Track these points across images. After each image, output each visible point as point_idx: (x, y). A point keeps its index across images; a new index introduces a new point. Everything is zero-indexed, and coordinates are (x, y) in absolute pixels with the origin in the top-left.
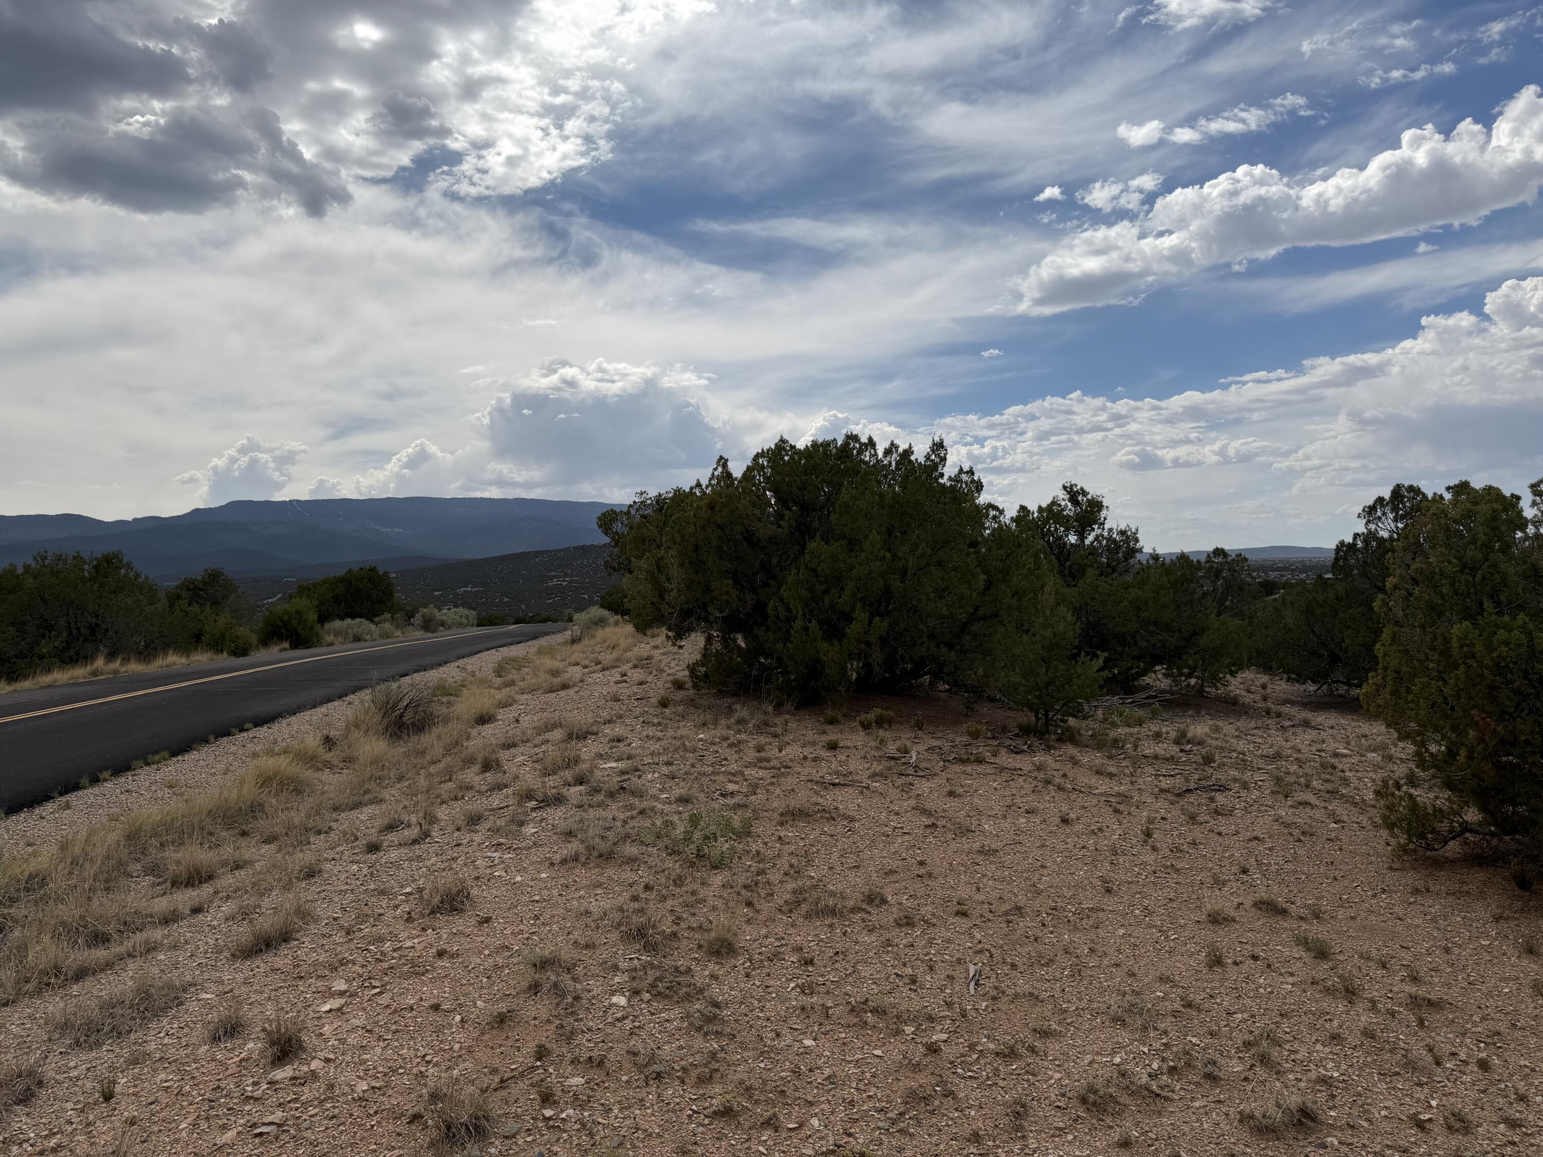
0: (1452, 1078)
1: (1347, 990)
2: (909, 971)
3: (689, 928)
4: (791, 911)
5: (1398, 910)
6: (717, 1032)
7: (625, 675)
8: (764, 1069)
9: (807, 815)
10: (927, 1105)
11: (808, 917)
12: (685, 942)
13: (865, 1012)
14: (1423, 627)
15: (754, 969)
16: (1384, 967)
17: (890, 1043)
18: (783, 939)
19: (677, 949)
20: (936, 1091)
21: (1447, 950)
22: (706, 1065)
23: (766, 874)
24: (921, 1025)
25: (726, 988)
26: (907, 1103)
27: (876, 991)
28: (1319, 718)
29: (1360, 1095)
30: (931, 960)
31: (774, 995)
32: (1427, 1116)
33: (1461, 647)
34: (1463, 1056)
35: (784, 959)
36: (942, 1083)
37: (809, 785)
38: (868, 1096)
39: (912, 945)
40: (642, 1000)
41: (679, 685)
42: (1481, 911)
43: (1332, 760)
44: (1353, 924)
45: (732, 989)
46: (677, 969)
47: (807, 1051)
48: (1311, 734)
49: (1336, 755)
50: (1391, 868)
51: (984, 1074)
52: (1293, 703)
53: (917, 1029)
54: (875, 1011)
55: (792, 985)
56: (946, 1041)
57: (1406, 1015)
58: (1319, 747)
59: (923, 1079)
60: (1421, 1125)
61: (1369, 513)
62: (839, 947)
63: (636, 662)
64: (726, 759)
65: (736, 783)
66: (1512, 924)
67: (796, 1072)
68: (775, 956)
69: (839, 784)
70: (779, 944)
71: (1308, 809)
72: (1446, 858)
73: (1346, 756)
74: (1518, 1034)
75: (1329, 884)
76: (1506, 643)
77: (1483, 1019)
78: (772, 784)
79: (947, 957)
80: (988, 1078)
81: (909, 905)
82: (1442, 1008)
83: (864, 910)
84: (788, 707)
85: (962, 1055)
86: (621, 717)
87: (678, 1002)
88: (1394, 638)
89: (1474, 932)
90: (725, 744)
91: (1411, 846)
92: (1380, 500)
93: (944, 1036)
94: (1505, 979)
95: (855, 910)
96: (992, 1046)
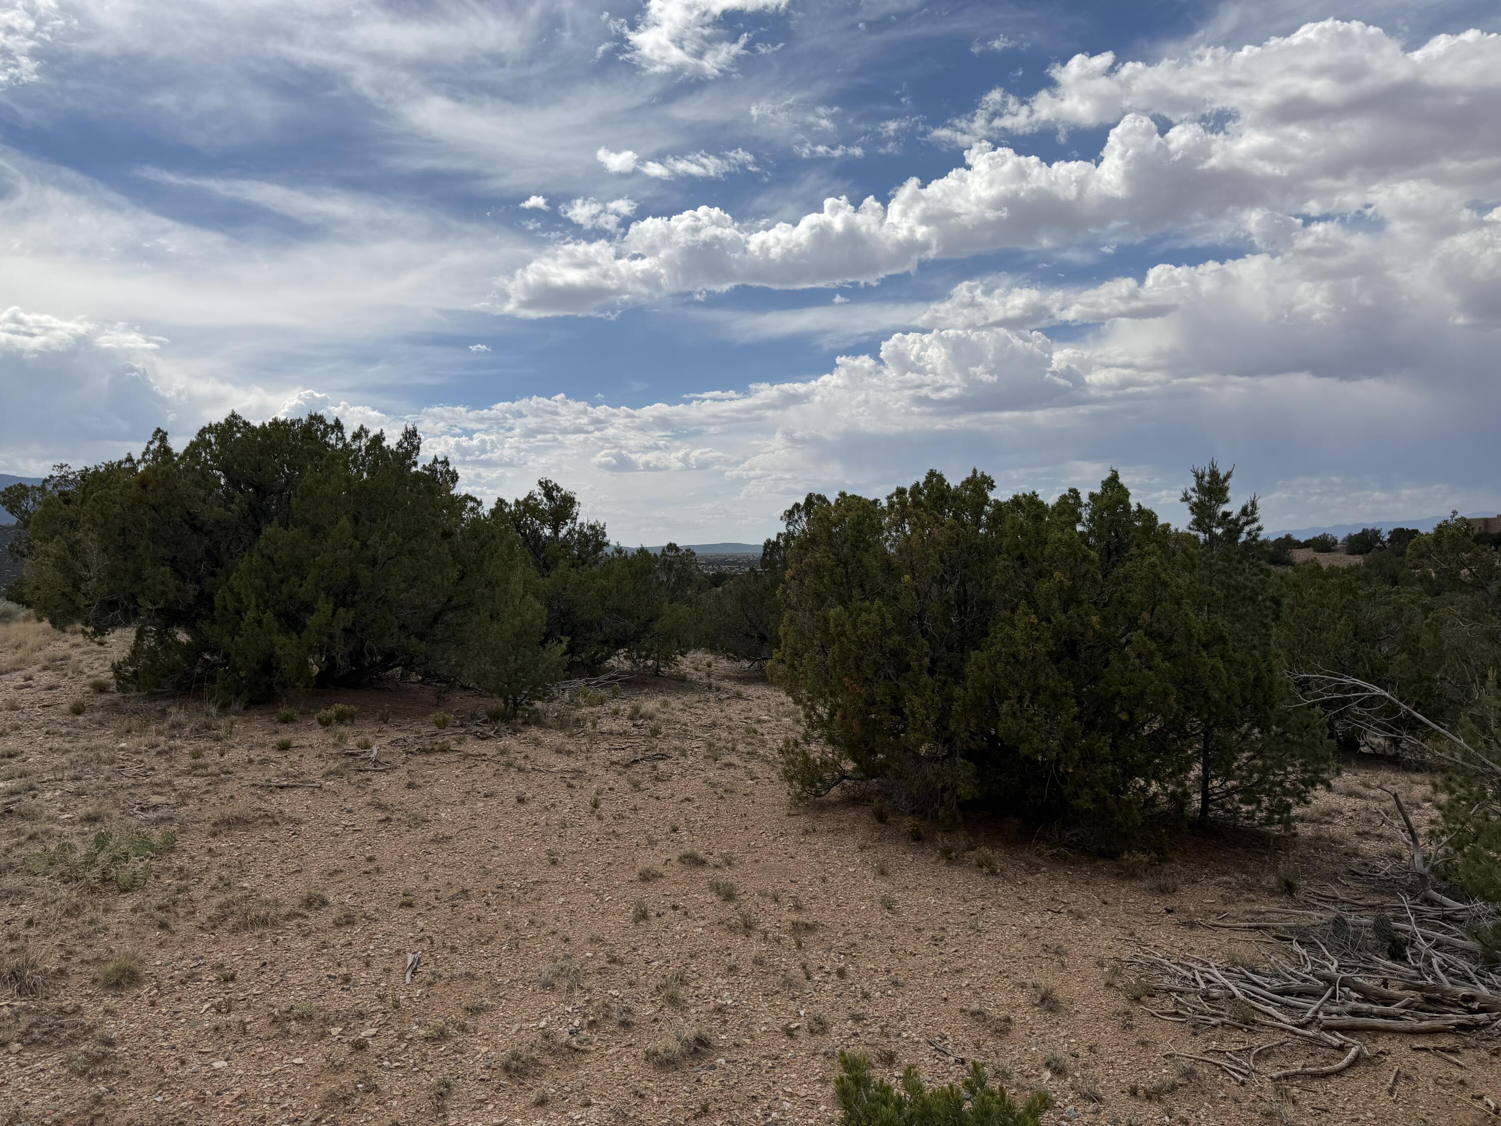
0: (818, 988)
1: (746, 926)
2: (344, 970)
3: (82, 962)
4: (214, 927)
5: (792, 850)
6: (106, 1072)
7: (30, 678)
8: (161, 1103)
9: (246, 822)
10: (346, 1104)
11: (234, 931)
12: (76, 978)
13: (289, 1021)
14: (811, 611)
15: (162, 996)
16: (776, 900)
17: (314, 1048)
18: (202, 958)
19: (64, 987)
20: (357, 1088)
21: (824, 880)
22: (86, 1112)
23: (189, 891)
24: (349, 1024)
25: (124, 1021)
26: (324, 1107)
27: (304, 997)
28: (750, 690)
29: (747, 1016)
30: (369, 955)
31: (183, 1020)
32: (796, 1025)
33: (836, 626)
34: (827, 968)
35: (200, 980)
36: (366, 1078)
37: (253, 790)
38: (283, 1109)
39: (350, 944)
40: (9, 1052)
41: (100, 688)
42: (851, 844)
43: (755, 726)
44: (757, 866)
45: (131, 1021)
46: (61, 1010)
47: (217, 1074)
48: (742, 704)
49: (759, 721)
50: (789, 815)
51: (412, 1061)
52: (730, 678)
53: (345, 1029)
54: (300, 1018)
55: (207, 1006)
56: (375, 1035)
57: (789, 940)
58: (746, 715)
59: (345, 1079)
60: (790, 1033)
61: (789, 517)
62: (267, 958)
63: (46, 663)
64: (153, 769)
65: (161, 794)
66: (872, 851)
67: (199, 1099)
68: (192, 977)
69: (287, 786)
70: (195, 964)
71: (732, 770)
72: (830, 802)
73: (765, 721)
74: (868, 943)
75: (741, 834)
76: (867, 623)
77: (845, 934)
78: (207, 792)
79: (386, 950)
80: (415, 1065)
81: (352, 903)
82: (816, 930)
83: (300, 915)
84: (236, 707)
85: (391, 1047)
86: (17, 728)
87: (59, 1047)
88: (792, 620)
89: (846, 863)
90: (153, 752)
91: (805, 794)
93: (373, 1031)
94: (863, 899)
95: (289, 917)
96: (422, 1032)
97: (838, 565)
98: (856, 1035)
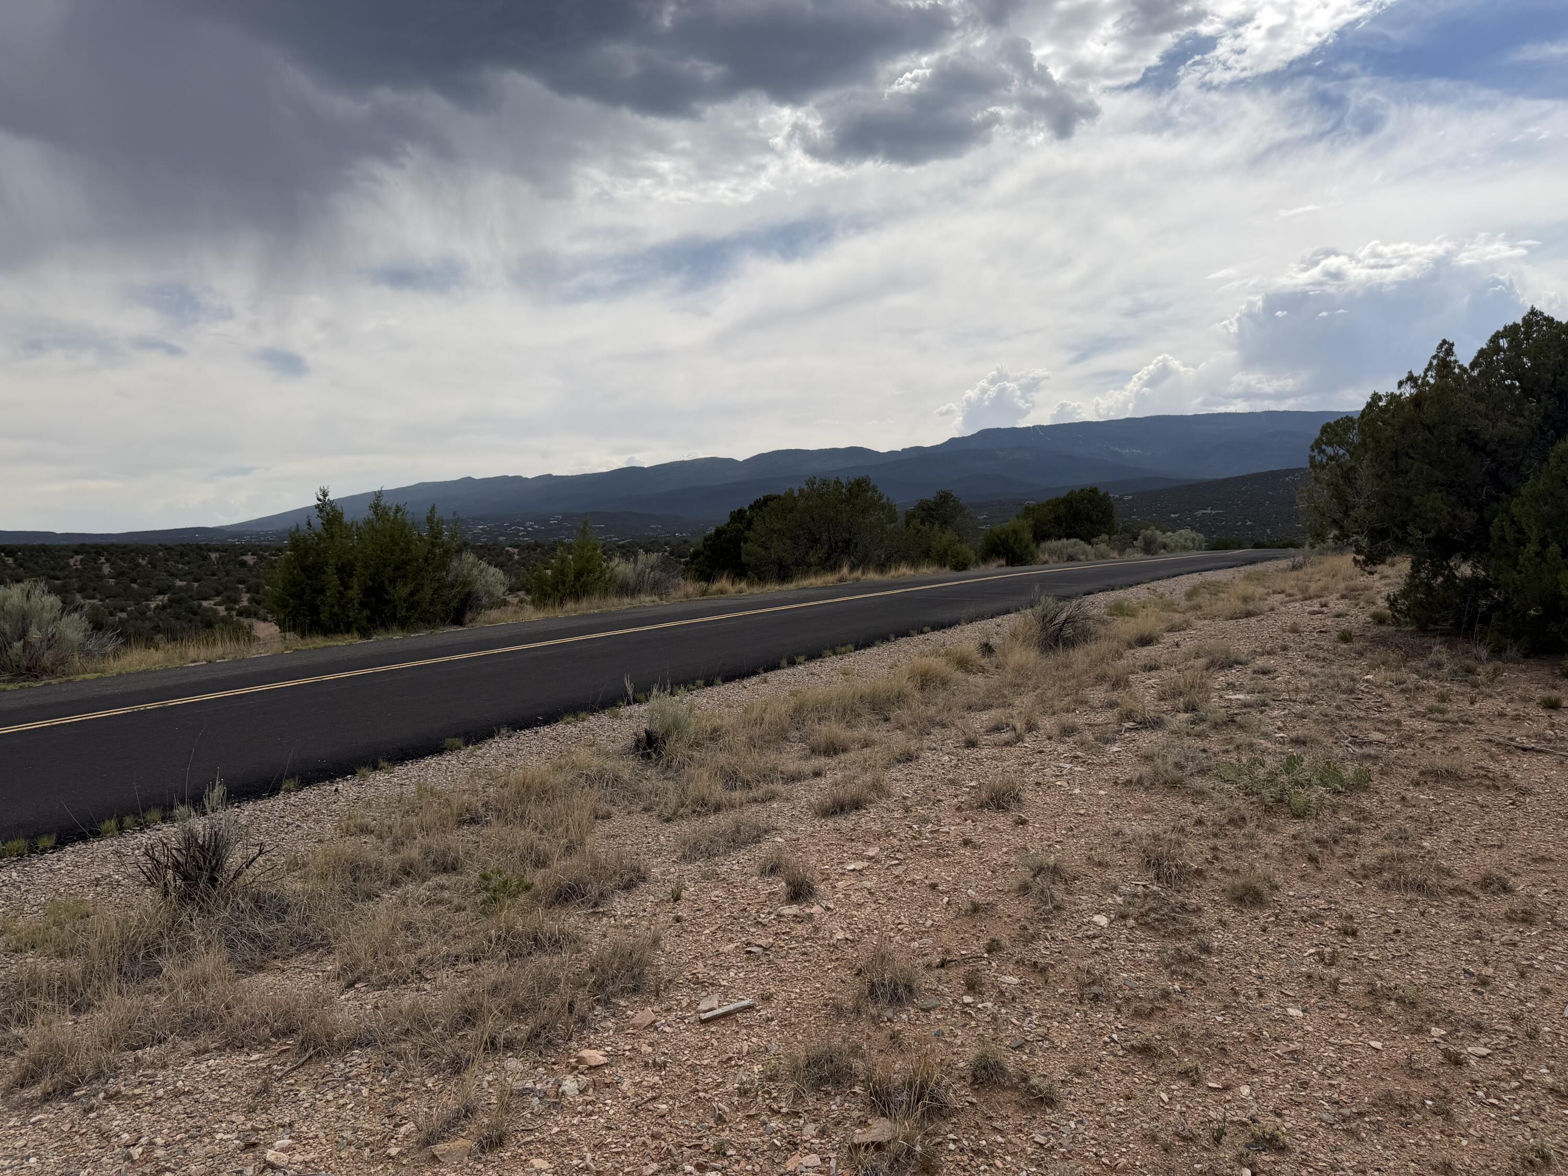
2: (1488, 971)
3: (1223, 869)
4: (1366, 877)
6: (1186, 974)
7: (1325, 605)
8: (1220, 1023)
9: (1459, 778)
10: (1401, 1114)
11: (1386, 887)
12: (1212, 882)
13: (1390, 999)
15: (1278, 925)
17: (1403, 1039)
18: (1336, 903)
19: (1198, 887)
20: (1424, 1104)
22: (1151, 1001)
23: (1360, 833)
24: (1457, 1030)
25: (1231, 936)
26: (1375, 1105)
27: (1423, 982)
30: (1531, 966)
31: (1282, 956)
35: (1322, 924)
36: (1444, 1098)
37: (1487, 746)
38: (1330, 1084)
39: (1515, 945)
40: (1125, 925)
41: (1379, 619)
45: (1237, 938)
46: (1183, 906)
47: (1286, 1019)
51: (1517, 1107)
53: (1450, 1034)
54: (1400, 1000)
55: (1312, 951)
56: (1484, 1057)
59: (1416, 1087)
62: (1405, 926)
63: (1345, 592)
64: (1388, 705)
65: (1383, 732)
67: (1254, 1036)
68: (1314, 917)
69: (1532, 749)
70: (1325, 906)
78: (1434, 738)
79: (1558, 968)
80: (1519, 1113)
81: (1545, 900)
83: (1469, 893)
84: (1512, 652)
85: (1499, 1079)
86: (1285, 648)
87: (1164, 936)
90: (1398, 688)
93: (1484, 1051)
96: (1549, 1080)
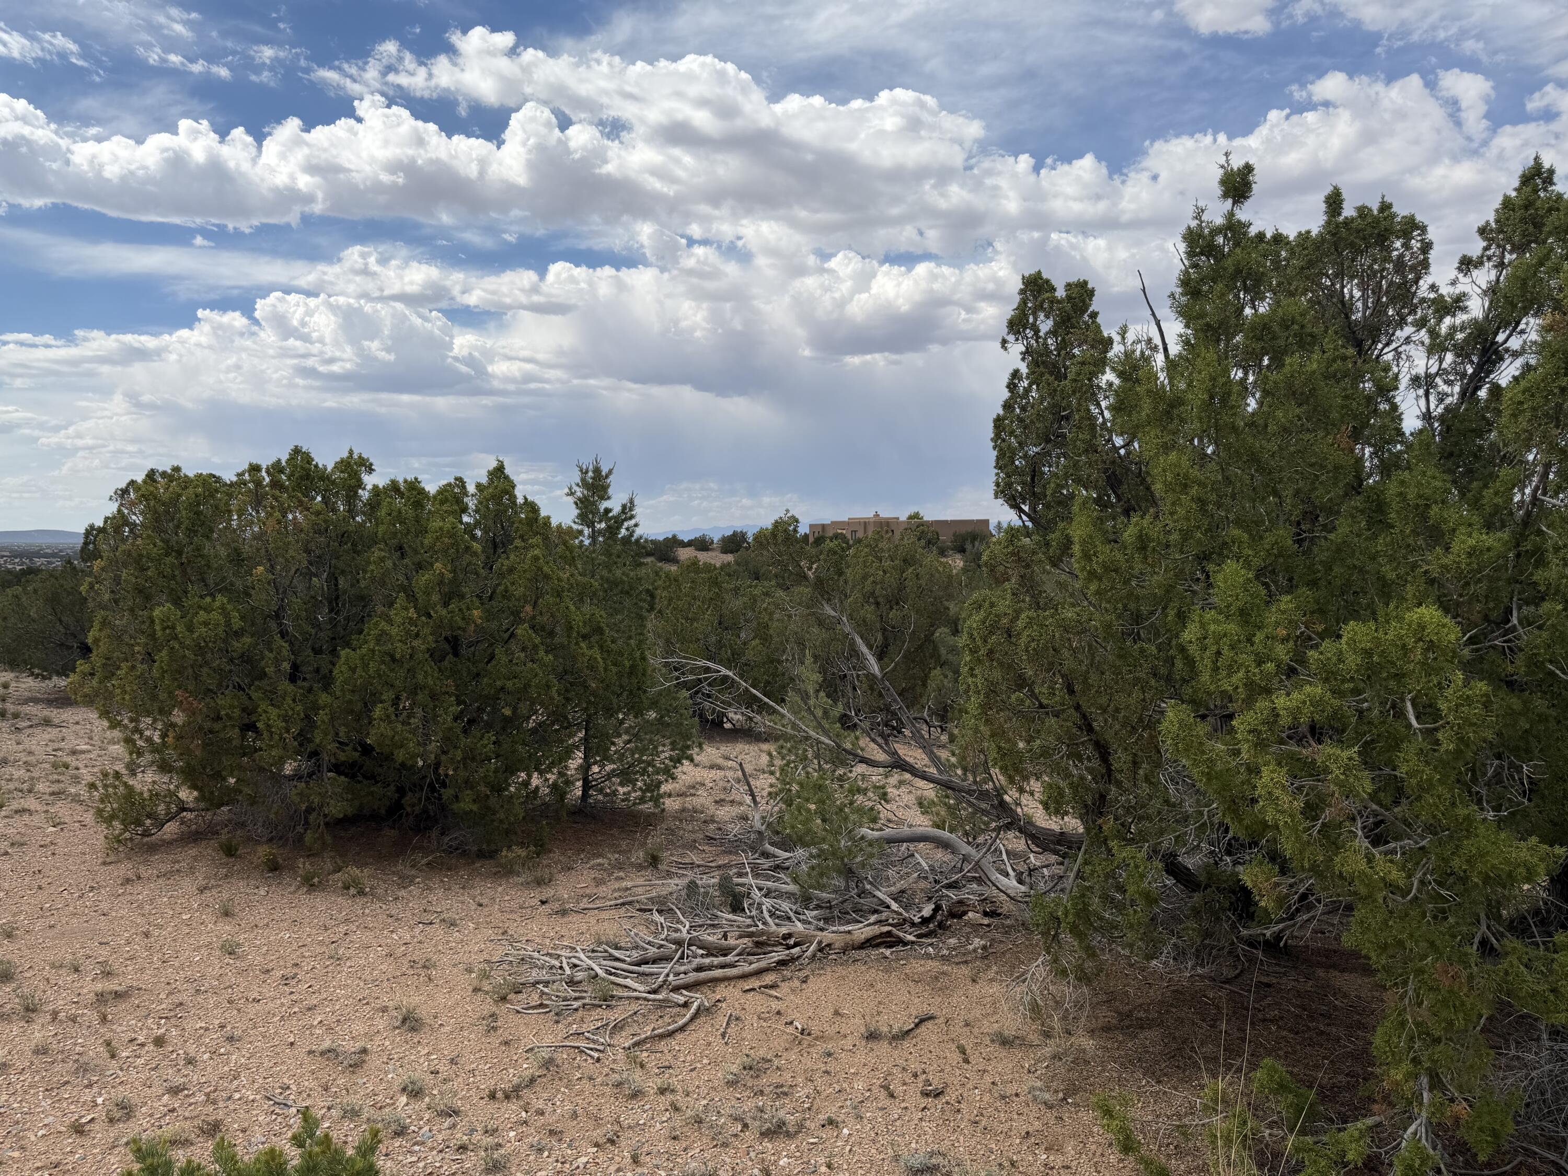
0: (125, 1066)
1: (27, 1009)
5: (104, 906)
14: (132, 610)
16: (76, 970)
21: (147, 935)
28: (67, 715)
29: (17, 1123)
32: (89, 1117)
33: (164, 629)
34: (141, 1039)
42: (188, 885)
43: (68, 759)
44: (50, 933)
48: (53, 733)
49: (74, 752)
50: (104, 863)
52: (36, 701)
57: (91, 1016)
58: (56, 746)
60: (79, 1130)
61: (122, 496)
66: (214, 892)
71: (26, 817)
72: (164, 840)
73: (83, 752)
74: (200, 998)
75: (32, 896)
76: (206, 624)
77: (170, 993)
82: (130, 996)
88: (105, 623)
89: (178, 909)
91: (127, 835)
92: (132, 482)
94: (198, 949)
97: (167, 554)
98: (173, 1110)
